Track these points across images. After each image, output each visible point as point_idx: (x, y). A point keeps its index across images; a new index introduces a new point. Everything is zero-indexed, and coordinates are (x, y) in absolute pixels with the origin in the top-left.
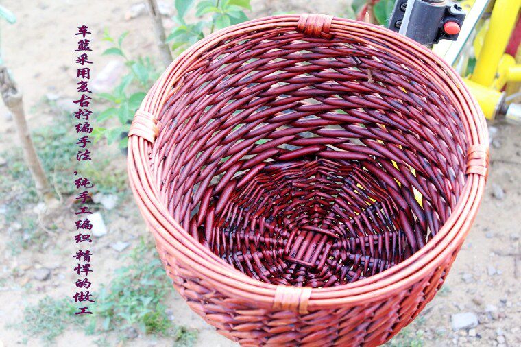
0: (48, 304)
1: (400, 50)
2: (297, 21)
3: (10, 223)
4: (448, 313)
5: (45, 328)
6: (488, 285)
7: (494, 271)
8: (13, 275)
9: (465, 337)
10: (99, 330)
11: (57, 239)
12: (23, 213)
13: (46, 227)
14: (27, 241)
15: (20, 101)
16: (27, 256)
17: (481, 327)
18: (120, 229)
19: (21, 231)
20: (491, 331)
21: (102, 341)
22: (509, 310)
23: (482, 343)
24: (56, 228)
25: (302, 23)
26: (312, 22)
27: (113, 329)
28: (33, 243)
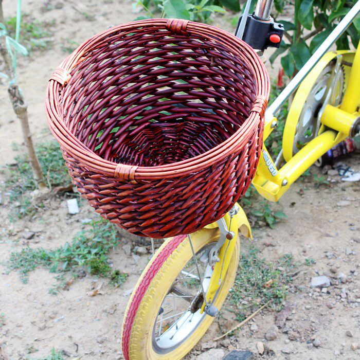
0: (28, 251)
1: (227, 42)
2: (166, 23)
3: (13, 201)
4: (309, 276)
5: (22, 265)
6: (344, 261)
7: (350, 252)
8: (8, 234)
9: (318, 292)
10: (59, 270)
11: (43, 214)
12: (23, 195)
13: (36, 205)
14: (22, 214)
15: (25, 110)
16: (21, 223)
17: (331, 287)
18: (88, 210)
19: (19, 207)
20: (339, 290)
21: (60, 277)
22: (355, 278)
23: (330, 297)
24: (44, 207)
25: (169, 24)
26: (175, 24)
27: (69, 270)
28: (26, 214)
